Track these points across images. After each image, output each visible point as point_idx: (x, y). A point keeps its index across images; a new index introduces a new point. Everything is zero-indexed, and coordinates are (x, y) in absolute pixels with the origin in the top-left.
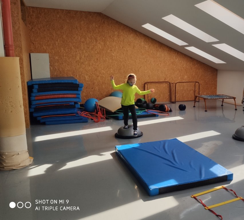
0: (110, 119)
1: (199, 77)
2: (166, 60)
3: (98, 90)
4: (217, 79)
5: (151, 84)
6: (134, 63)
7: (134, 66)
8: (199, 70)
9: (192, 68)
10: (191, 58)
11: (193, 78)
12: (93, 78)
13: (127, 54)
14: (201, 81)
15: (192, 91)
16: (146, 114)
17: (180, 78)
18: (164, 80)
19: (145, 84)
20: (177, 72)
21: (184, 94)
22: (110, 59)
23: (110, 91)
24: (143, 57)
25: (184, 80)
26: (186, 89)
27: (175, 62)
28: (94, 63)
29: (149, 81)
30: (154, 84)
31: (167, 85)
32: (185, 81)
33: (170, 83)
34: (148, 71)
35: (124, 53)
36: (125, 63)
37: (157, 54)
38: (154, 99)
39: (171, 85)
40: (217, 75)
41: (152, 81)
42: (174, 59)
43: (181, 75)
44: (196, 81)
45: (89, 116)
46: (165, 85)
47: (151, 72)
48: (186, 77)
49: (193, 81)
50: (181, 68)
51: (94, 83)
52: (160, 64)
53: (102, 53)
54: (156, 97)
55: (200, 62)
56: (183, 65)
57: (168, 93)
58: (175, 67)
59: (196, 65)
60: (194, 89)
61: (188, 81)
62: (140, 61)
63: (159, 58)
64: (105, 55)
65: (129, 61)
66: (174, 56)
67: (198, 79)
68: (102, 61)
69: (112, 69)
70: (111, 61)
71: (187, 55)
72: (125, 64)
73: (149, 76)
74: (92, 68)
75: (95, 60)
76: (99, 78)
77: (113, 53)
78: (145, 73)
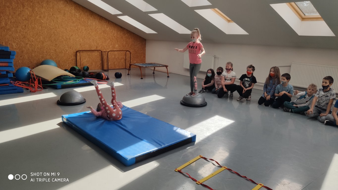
0: (47, 88)
1: (129, 46)
2: (97, 28)
3: (27, 58)
4: (145, 48)
5: (82, 52)
6: (65, 31)
7: (65, 34)
8: (129, 39)
9: (122, 37)
10: (121, 27)
11: (124, 47)
12: (22, 45)
13: (58, 21)
14: (131, 50)
15: (123, 60)
16: (85, 82)
17: (111, 47)
18: (96, 48)
19: (77, 52)
20: (108, 41)
21: (116, 62)
22: (39, 26)
23: (41, 59)
24: (74, 25)
25: (115, 48)
26: (117, 57)
27: (106, 31)
28: (22, 30)
29: (81, 49)
30: (86, 53)
31: (98, 53)
32: (116, 50)
33: (102, 52)
34: (79, 39)
35: (54, 21)
36: (56, 30)
37: (88, 23)
38: (86, 67)
39: (103, 54)
40: (145, 44)
41: (83, 50)
42: (105, 28)
43: (113, 44)
44: (126, 50)
45: (23, 85)
46: (97, 54)
47: (83, 41)
48: (117, 46)
49: (123, 50)
50: (112, 37)
51: (23, 51)
52: (91, 33)
53: (30, 20)
54: (88, 65)
55: (130, 31)
56: (114, 34)
57: (100, 61)
58: (107, 36)
59: (127, 35)
60: (125, 58)
61: (119, 50)
62: (71, 28)
63: (91, 26)
64: (33, 22)
65: (59, 29)
66: (105, 25)
67: (128, 48)
68: (30, 28)
69: (41, 37)
70: (40, 28)
71: (117, 25)
72: (56, 32)
73: (80, 44)
74: (20, 34)
75: (23, 27)
76: (28, 45)
77: (43, 20)
78: (76, 41)
